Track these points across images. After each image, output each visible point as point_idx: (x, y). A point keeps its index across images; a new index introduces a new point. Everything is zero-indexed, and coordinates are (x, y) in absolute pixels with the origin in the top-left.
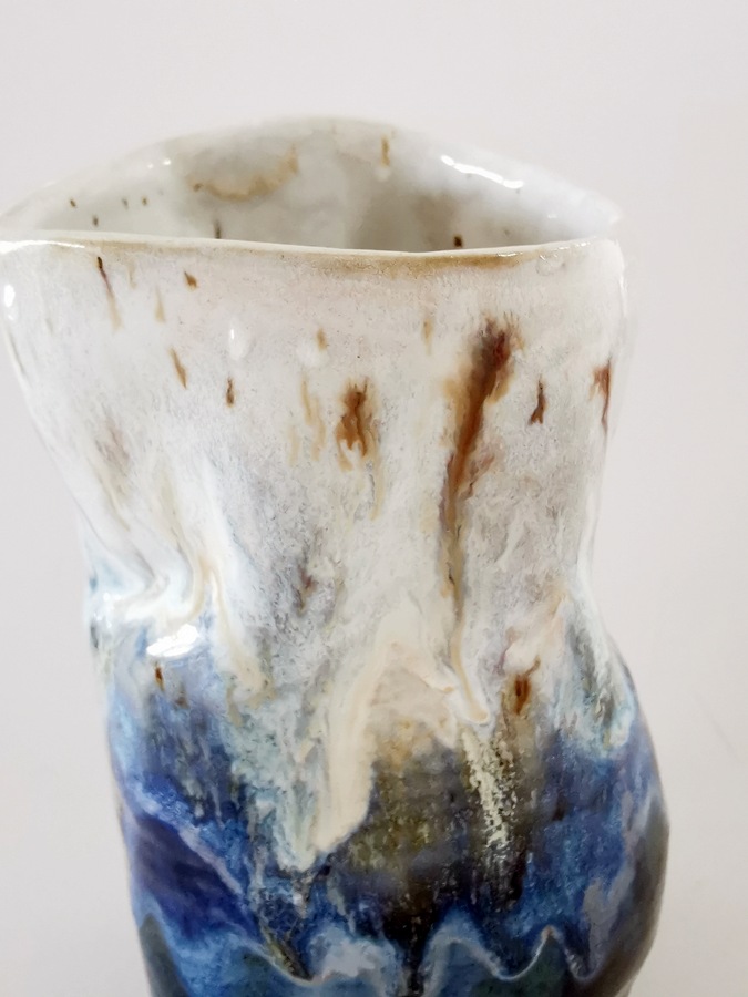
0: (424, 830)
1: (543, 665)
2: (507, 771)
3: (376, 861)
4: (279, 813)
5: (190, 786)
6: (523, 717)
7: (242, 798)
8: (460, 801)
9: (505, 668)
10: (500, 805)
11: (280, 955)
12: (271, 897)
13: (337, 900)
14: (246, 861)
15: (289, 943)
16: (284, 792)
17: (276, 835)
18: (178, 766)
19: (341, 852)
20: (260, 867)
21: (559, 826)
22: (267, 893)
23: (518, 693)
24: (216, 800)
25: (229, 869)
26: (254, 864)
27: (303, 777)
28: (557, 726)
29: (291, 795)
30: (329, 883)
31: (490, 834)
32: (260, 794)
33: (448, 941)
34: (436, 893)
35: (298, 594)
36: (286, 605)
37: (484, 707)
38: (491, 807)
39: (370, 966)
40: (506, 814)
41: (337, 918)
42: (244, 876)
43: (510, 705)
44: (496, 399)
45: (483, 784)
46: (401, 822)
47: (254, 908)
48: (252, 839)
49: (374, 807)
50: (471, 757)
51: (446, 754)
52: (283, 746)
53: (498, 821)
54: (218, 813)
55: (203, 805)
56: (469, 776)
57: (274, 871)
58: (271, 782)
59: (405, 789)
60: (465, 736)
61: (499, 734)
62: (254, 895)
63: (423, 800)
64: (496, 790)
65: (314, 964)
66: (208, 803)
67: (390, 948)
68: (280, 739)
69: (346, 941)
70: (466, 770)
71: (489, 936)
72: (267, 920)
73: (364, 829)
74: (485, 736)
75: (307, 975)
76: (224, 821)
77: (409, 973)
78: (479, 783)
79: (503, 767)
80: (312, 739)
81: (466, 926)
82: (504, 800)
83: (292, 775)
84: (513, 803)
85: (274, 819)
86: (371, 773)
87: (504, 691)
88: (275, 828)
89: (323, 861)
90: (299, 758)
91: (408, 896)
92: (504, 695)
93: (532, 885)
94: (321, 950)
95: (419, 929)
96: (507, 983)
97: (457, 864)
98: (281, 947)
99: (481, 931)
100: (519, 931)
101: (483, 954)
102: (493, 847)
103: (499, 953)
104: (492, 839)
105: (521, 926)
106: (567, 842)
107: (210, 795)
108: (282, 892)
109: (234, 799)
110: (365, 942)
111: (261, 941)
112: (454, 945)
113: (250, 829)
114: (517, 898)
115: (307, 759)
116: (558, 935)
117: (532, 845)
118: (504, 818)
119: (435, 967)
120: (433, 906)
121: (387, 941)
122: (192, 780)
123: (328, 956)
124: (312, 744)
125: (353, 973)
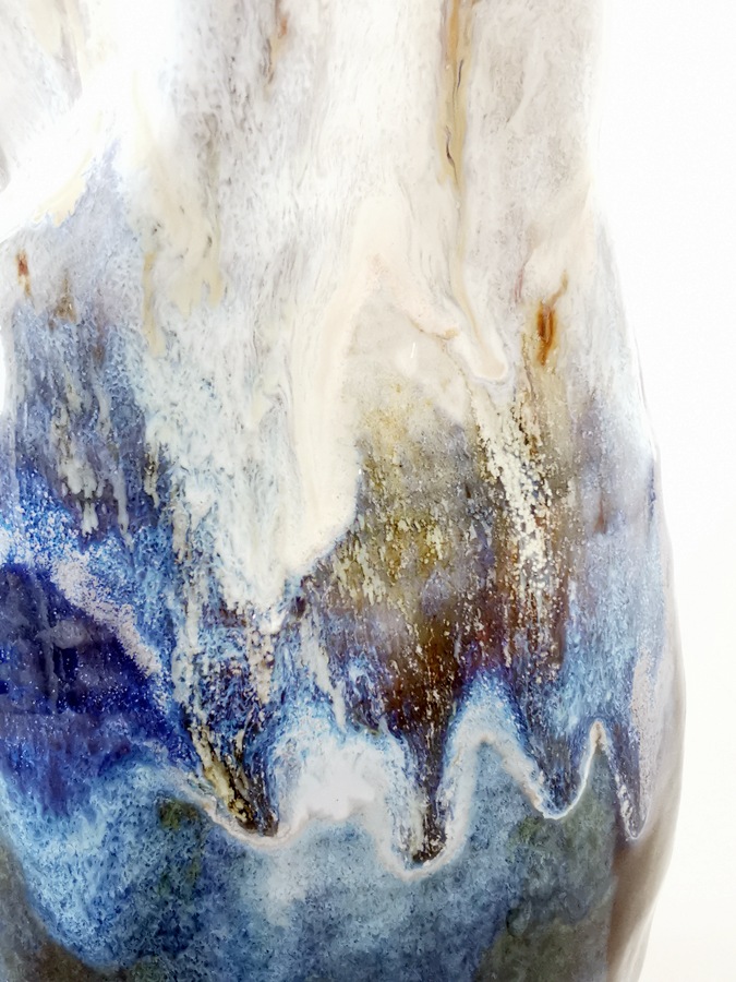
0: (436, 538)
1: (571, 286)
2: (534, 451)
3: (373, 588)
4: (223, 511)
5: (76, 475)
6: (550, 370)
7: (162, 489)
9: (524, 292)
10: (532, 501)
11: (225, 791)
12: (211, 667)
13: (318, 662)
14: (171, 603)
15: (240, 759)
16: (231, 477)
17: (219, 547)
18: (53, 435)
19: (323, 573)
20: (194, 607)
21: (603, 542)
22: (205, 660)
23: (542, 334)
24: (120, 495)
25: (142, 626)
26: (185, 603)
27: (258, 457)
28: (592, 384)
29: (240, 479)
30: (305, 631)
31: (521, 545)
32: (192, 480)
33: (475, 740)
34: (458, 645)
35: (268, 47)
36: (247, 68)
37: (500, 356)
38: (519, 501)
39: (367, 794)
40: (540, 514)
41: (318, 696)
42: (165, 633)
43: (533, 350)
45: (506, 471)
46: (402, 525)
47: (182, 696)
48: (181, 556)
49: (364, 504)
50: (485, 434)
51: (456, 429)
52: (225, 399)
53: (531, 526)
54: (123, 518)
55: (97, 509)
56: (486, 461)
57: (223, 616)
58: (209, 460)
59: (403, 481)
60: (477, 403)
61: (521, 396)
62: (184, 671)
63: (431, 495)
64: (524, 479)
65: (279, 801)
66: (105, 504)
67: (395, 750)
68: (220, 384)
69: (330, 743)
70: (483, 453)
71: (531, 725)
72: (203, 715)
73: (353, 537)
74: (503, 400)
75: (270, 828)
76: (132, 530)
77: (424, 805)
78: (501, 469)
79: (529, 447)
80: (269, 397)
81: (501, 705)
82: (535, 494)
83: (241, 449)
84: (547, 497)
85: (216, 520)
86: (355, 455)
87: (524, 329)
88: (219, 535)
89: (295, 591)
90: (250, 424)
91: (419, 650)
92: (524, 336)
93: (577, 640)
94: (291, 769)
95: (436, 711)
96: (552, 825)
97: (483, 596)
98: (227, 771)
99: (520, 720)
100: (565, 724)
101: (521, 767)
102: (528, 567)
103: (541, 766)
104: (525, 553)
105: (566, 715)
106: (613, 574)
107: (109, 488)
108: (230, 652)
109: (150, 489)
110: (361, 743)
111: (192, 766)
112: (484, 745)
113: (178, 541)
114: (560, 660)
115: (263, 425)
116: (607, 743)
117: (575, 569)
118: (538, 520)
119: (459, 790)
120: (456, 667)
121: (391, 739)
122: (77, 464)
123: (305, 779)
124: (268, 404)
125: (342, 813)
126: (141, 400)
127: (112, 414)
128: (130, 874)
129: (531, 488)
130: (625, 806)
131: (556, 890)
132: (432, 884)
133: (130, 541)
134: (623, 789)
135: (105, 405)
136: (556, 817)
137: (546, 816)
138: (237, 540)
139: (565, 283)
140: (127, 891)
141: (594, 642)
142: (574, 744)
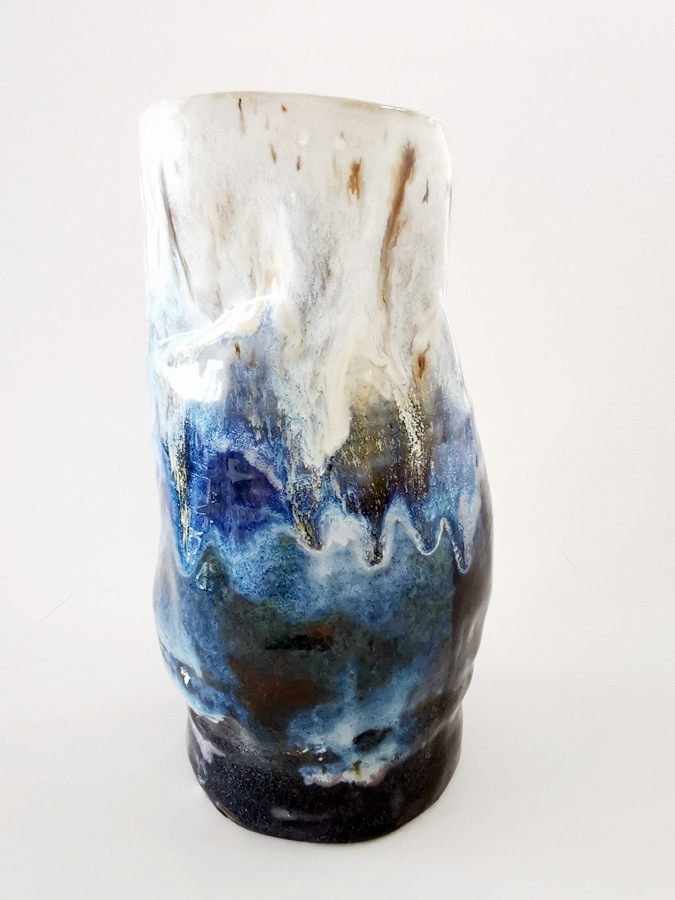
0: (379, 443)
1: (431, 347)
2: (417, 410)
3: (356, 461)
4: (303, 433)
5: (254, 421)
6: (423, 379)
7: (283, 425)
8: (396, 429)
9: (413, 349)
10: (416, 430)
11: (304, 533)
12: (299, 488)
13: (336, 487)
14: (286, 465)
15: (309, 521)
16: (306, 421)
17: (302, 445)
18: (247, 406)
19: (338, 455)
20: (294, 467)
21: (445, 446)
22: (297, 485)
23: (420, 365)
24: (269, 428)
25: (276, 473)
26: (291, 465)
27: (315, 413)
28: (440, 384)
29: (309, 421)
30: (332, 476)
31: (411, 447)
32: (293, 422)
33: (394, 520)
34: (387, 484)
35: (324, 281)
36: (317, 287)
37: (404, 375)
38: (411, 430)
39: (353, 537)
40: (419, 435)
41: (336, 500)
42: (284, 476)
43: (416, 372)
44: (410, 183)
45: (406, 418)
46: (367, 439)
47: (289, 498)
48: (289, 449)
49: (352, 431)
50: (398, 404)
51: (387, 403)
52: (304, 393)
53: (416, 439)
54: (270, 435)
55: (261, 432)
56: (399, 414)
57: (303, 470)
58: (298, 414)
59: (367, 422)
60: (395, 392)
61: (412, 389)
62: (290, 488)
63: (377, 427)
64: (413, 422)
65: (323, 537)
66: (265, 430)
67: (364, 521)
68: (302, 389)
69: (340, 517)
70: (397, 412)
71: (416, 516)
72: (297, 505)
73: (348, 442)
74: (405, 391)
75: (319, 548)
76: (273, 439)
77: (375, 543)
78: (404, 417)
79: (415, 409)
80: (319, 391)
81: (404, 507)
82: (417, 427)
83: (309, 410)
84: (422, 428)
85: (301, 436)
86: (349, 412)
87: (413, 364)
88: (302, 441)
89: (328, 461)
90: (312, 401)
91: (373, 485)
92: (413, 367)
93: (434, 484)
94: (327, 526)
95: (379, 508)
96: (425, 557)
97: (397, 465)
98: (305, 526)
99: (411, 513)
100: (430, 517)
101: (412, 532)
102: (414, 455)
103: (420, 532)
104: (413, 450)
105: (431, 514)
106: (449, 459)
107: (265, 424)
108: (306, 483)
109: (279, 425)
110: (351, 518)
111: (292, 523)
112: (397, 522)
113: (288, 444)
114: (427, 492)
115: (317, 402)
116: (448, 528)
117: (433, 456)
118: (418, 437)
119: (388, 539)
120: (386, 492)
121: (363, 518)
122: (255, 416)
123: (331, 530)
124: (318, 394)
125: (344, 543)
126: (276, 394)
127: (267, 399)
128: (269, 565)
129: (416, 425)
130: (457, 556)
131: (427, 585)
132: (378, 575)
133: (272, 443)
134: (456, 549)
135: (265, 395)
136: (426, 554)
137: (422, 553)
138: (308, 440)
139: (429, 346)
140: (267, 571)
141: (442, 487)
142: (434, 525)
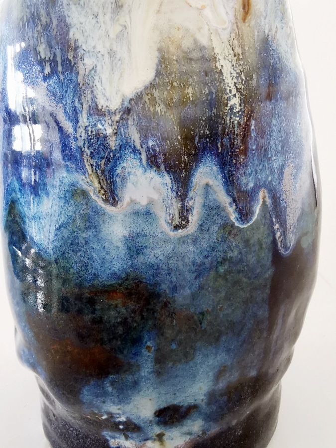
0: (189, 91)
2: (238, 60)
3: (160, 108)
4: (99, 68)
6: (247, 24)
7: (75, 57)
8: (211, 74)
10: (235, 80)
11: (97, 185)
12: (92, 132)
13: (135, 137)
14: (76, 104)
15: (103, 172)
16: (103, 55)
17: (96, 83)
18: (36, 35)
19: (139, 98)
20: (85, 106)
21: (269, 106)
22: (89, 129)
23: (244, 8)
24: (59, 59)
25: (65, 112)
26: (82, 104)
27: (114, 49)
28: (267, 32)
29: (107, 57)
30: (130, 122)
31: (229, 99)
32: (87, 55)
33: (204, 182)
34: (197, 138)
37: (225, 17)
38: (229, 80)
39: (155, 196)
40: (238, 86)
41: (135, 151)
42: (74, 117)
43: (240, 17)
45: (224, 67)
46: (175, 84)
47: (81, 143)
48: (81, 85)
49: (158, 73)
50: (216, 51)
51: (202, 49)
52: (103, 25)
53: (234, 91)
54: (60, 68)
55: (50, 65)
56: (216, 62)
57: (97, 112)
58: (94, 47)
59: (177, 66)
60: (213, 37)
61: (233, 35)
62: (81, 132)
63: (189, 74)
64: (232, 71)
65: (118, 192)
66: (53, 62)
67: (167, 179)
68: (101, 19)
69: (140, 171)
70: (215, 59)
71: (230, 181)
72: (88, 152)
73: (153, 85)
74: (225, 36)
75: (115, 204)
76: (63, 73)
77: (179, 205)
78: (222, 66)
79: (236, 58)
80: (122, 25)
81: (215, 168)
82: (237, 78)
83: (108, 45)
84: (242, 80)
85: (95, 72)
86: (157, 54)
87: (236, 6)
88: (96, 78)
89: (126, 104)
90: (112, 35)
91: (179, 138)
92: (236, 9)
93: (254, 148)
94: (124, 179)
95: (186, 165)
96: (240, 230)
97: (210, 118)
98: (98, 177)
99: (224, 177)
100: (247, 185)
101: (224, 199)
102: (231, 109)
103: (234, 201)
104: (231, 103)
105: (247, 182)
106: (274, 122)
107: (55, 56)
108: (100, 126)
109: (70, 57)
110: (152, 174)
111: (84, 173)
112: (207, 185)
113: (80, 79)
114: (245, 154)
115: (117, 37)
116: (269, 201)
117: (254, 114)
118: (237, 89)
119: (196, 202)
120: (195, 148)
121: (166, 174)
122: (43, 46)
123: (129, 185)
124: (121, 28)
125: (144, 202)
126: (68, 20)
127: (57, 26)
128: (61, 220)
129: (235, 75)
130: (278, 234)
131: (241, 261)
132: (182, 241)
133: (62, 77)
134: (277, 226)
135: (55, 22)
136: (242, 226)
137: (237, 224)
138: (104, 80)
140: (60, 227)
141: (264, 153)
142: (250, 196)
